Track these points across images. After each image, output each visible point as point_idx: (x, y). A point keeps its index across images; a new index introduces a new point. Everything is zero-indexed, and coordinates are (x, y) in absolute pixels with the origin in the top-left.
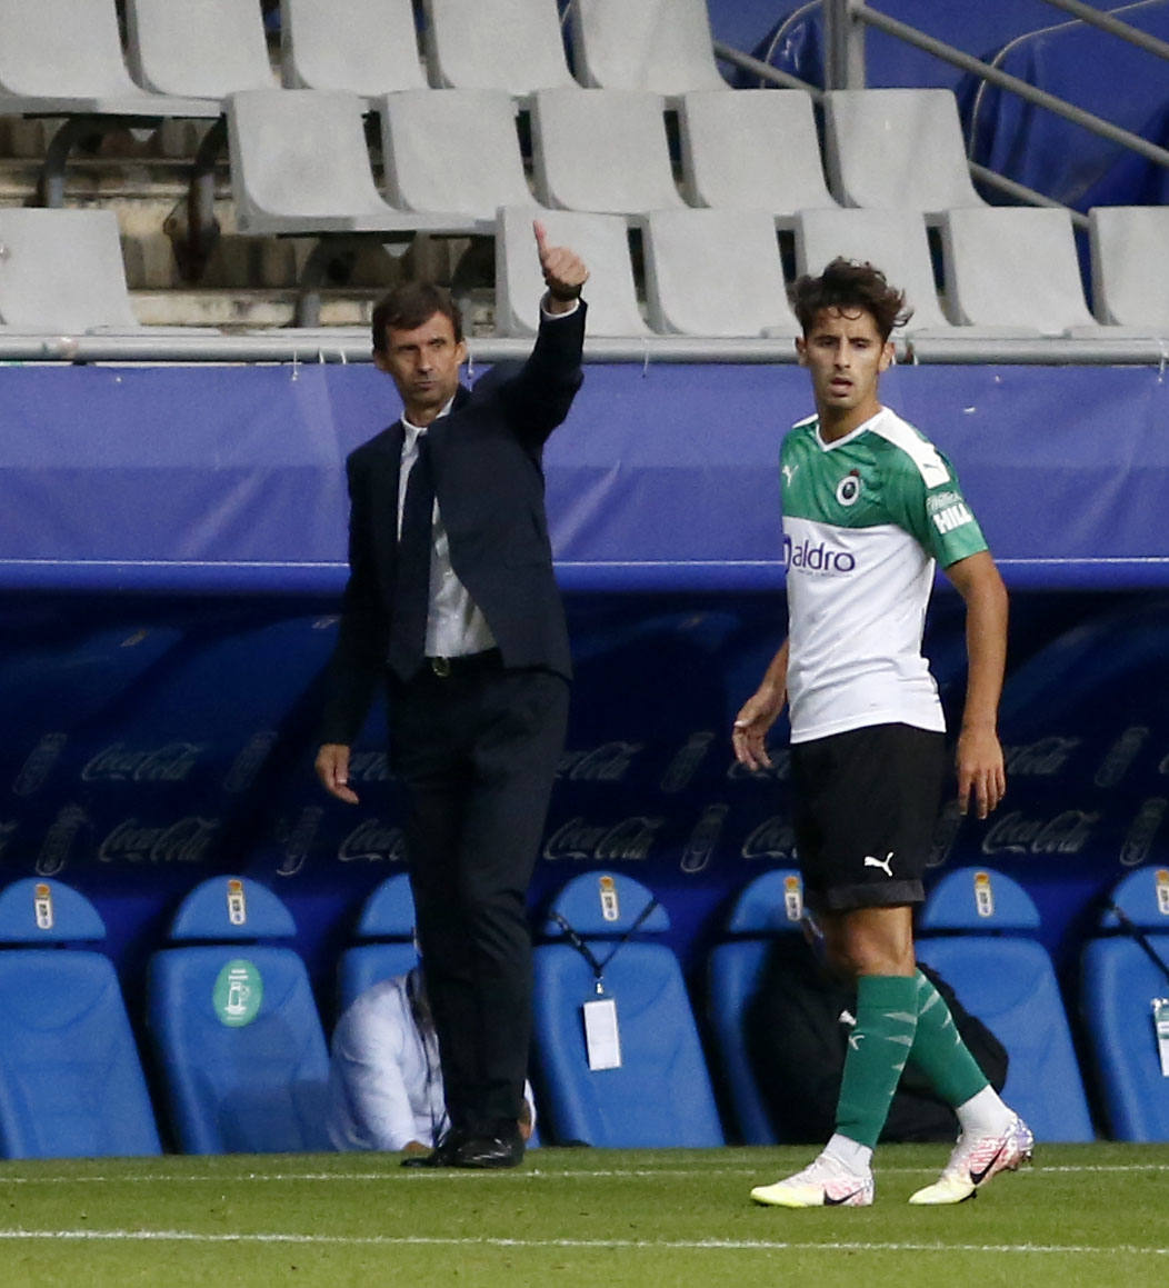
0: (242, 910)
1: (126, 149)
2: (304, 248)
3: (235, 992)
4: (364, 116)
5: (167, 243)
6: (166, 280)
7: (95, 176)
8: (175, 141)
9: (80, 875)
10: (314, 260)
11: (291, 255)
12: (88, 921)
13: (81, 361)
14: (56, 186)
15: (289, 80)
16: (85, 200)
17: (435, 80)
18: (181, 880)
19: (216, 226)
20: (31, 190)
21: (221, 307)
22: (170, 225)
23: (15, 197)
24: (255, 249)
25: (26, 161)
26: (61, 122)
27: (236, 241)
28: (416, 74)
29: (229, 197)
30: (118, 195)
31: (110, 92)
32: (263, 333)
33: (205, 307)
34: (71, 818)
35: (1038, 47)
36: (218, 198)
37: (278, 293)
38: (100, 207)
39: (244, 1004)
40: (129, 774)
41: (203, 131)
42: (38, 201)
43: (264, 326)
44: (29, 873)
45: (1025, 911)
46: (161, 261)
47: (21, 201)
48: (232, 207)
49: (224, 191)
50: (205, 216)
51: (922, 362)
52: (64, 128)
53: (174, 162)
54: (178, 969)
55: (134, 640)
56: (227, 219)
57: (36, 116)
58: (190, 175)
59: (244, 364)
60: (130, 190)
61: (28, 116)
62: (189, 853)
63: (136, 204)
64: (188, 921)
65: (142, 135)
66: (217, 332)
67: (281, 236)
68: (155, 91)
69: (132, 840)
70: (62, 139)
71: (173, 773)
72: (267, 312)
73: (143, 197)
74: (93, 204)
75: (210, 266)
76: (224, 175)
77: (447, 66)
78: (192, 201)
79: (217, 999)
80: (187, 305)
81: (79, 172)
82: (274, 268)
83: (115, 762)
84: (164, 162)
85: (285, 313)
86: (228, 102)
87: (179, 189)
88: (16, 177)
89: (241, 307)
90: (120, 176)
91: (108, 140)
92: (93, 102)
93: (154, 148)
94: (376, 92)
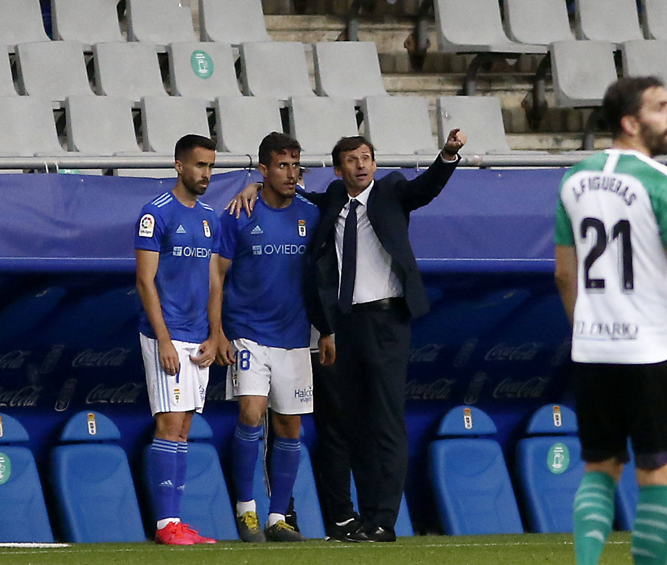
0: (560, 419)
1: (505, 68)
2: (587, 114)
3: (557, 458)
4: (614, 52)
5: (523, 112)
6: (523, 128)
7: (490, 81)
8: (526, 64)
9: (485, 404)
10: (591, 117)
11: (581, 117)
12: (489, 426)
13: (483, 167)
14: (471, 86)
15: (579, 36)
16: (485, 92)
17: (647, 35)
18: (532, 406)
19: (546, 103)
20: (459, 88)
21: (548, 141)
22: (524, 103)
23: (451, 91)
24: (564, 114)
25: (456, 75)
26: (474, 56)
27: (556, 110)
28: (638, 33)
29: (551, 90)
30: (500, 90)
31: (495, 41)
32: (569, 153)
33: (541, 141)
34: (480, 378)
36: (547, 91)
37: (575, 134)
38: (492, 95)
39: (562, 463)
40: (507, 357)
41: (539, 59)
42: (463, 92)
43: (568, 150)
44: (460, 403)
46: (520, 120)
47: (456, 93)
48: (553, 94)
49: (550, 87)
50: (541, 99)
52: (476, 59)
53: (526, 74)
54: (530, 447)
55: (509, 295)
56: (551, 100)
57: (463, 53)
58: (532, 80)
59: (559, 167)
60: (505, 88)
61: (458, 54)
62: (536, 393)
63: (509, 94)
64: (535, 425)
65: (511, 62)
66: (546, 152)
67: (576, 108)
68: (516, 41)
70: (475, 65)
71: (528, 356)
72: (569, 143)
73: (512, 91)
74: (489, 94)
75: (543, 122)
76: (549, 80)
77: (653, 29)
78: (534, 92)
79: (549, 461)
80: (533, 140)
81: (482, 79)
82: (573, 122)
83: (502, 352)
84: (521, 74)
85: (578, 144)
86: (551, 47)
87: (528, 87)
88: (454, 81)
89: (558, 141)
90: (501, 80)
91: (495, 65)
92: (487, 47)
93: (517, 68)
94: (619, 42)
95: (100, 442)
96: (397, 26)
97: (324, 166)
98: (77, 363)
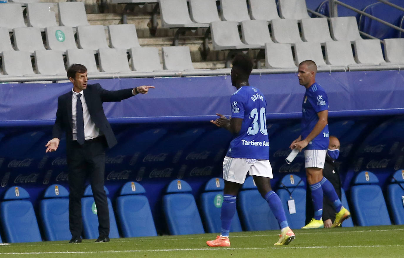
0: (219, 184)
1: (191, 34)
2: (227, 53)
3: (218, 201)
4: (238, 26)
5: (199, 53)
6: (199, 60)
7: (184, 40)
8: (200, 32)
9: (185, 178)
10: (229, 54)
11: (224, 54)
12: (188, 188)
13: (183, 76)
14: (177, 42)
15: (223, 19)
16: (183, 44)
17: (252, 18)
18: (207, 179)
19: (209, 49)
20: (171, 43)
21: (210, 65)
22: (200, 49)
23: (168, 44)
24: (217, 53)
25: (171, 37)
26: (177, 29)
27: (214, 52)
28: (248, 17)
29: (211, 43)
30: (189, 43)
31: (186, 22)
32: (219, 69)
33: (207, 65)
34: (184, 168)
35: (372, 8)
36: (209, 43)
37: (222, 62)
38: (186, 46)
39: (220, 203)
40: (195, 158)
41: (205, 30)
42: (173, 45)
43: (219, 68)
44: (176, 178)
45: (376, 179)
46: (198, 56)
47: (170, 45)
48: (212, 45)
49: (210, 41)
50: (207, 47)
51: (351, 71)
52: (178, 30)
53: (200, 36)
54: (206, 197)
55: (195, 131)
56: (211, 47)
57: (173, 28)
58: (203, 39)
59: (215, 76)
60: (191, 42)
61: (171, 28)
62: (208, 173)
63: (193, 45)
64: (208, 187)
65: (193, 31)
66: (210, 70)
67: (222, 50)
68: (196, 22)
69: (197, 171)
70: (178, 33)
71: (204, 157)
72: (219, 65)
73: (194, 44)
74: (184, 45)
75: (208, 57)
76: (210, 38)
77: (254, 15)
78: (204, 44)
79: (215, 202)
80: (204, 65)
81: (181, 39)
82: (221, 57)
83: (192, 156)
84: (198, 36)
85: (223, 66)
86: (210, 24)
87: (201, 42)
88: (169, 40)
89: (214, 65)
90: (189, 39)
91: (187, 33)
92: (183, 25)
93: (196, 34)
94: (240, 21)
95: (21, 199)
96: (144, 17)
97: (114, 78)
98: (10, 166)
